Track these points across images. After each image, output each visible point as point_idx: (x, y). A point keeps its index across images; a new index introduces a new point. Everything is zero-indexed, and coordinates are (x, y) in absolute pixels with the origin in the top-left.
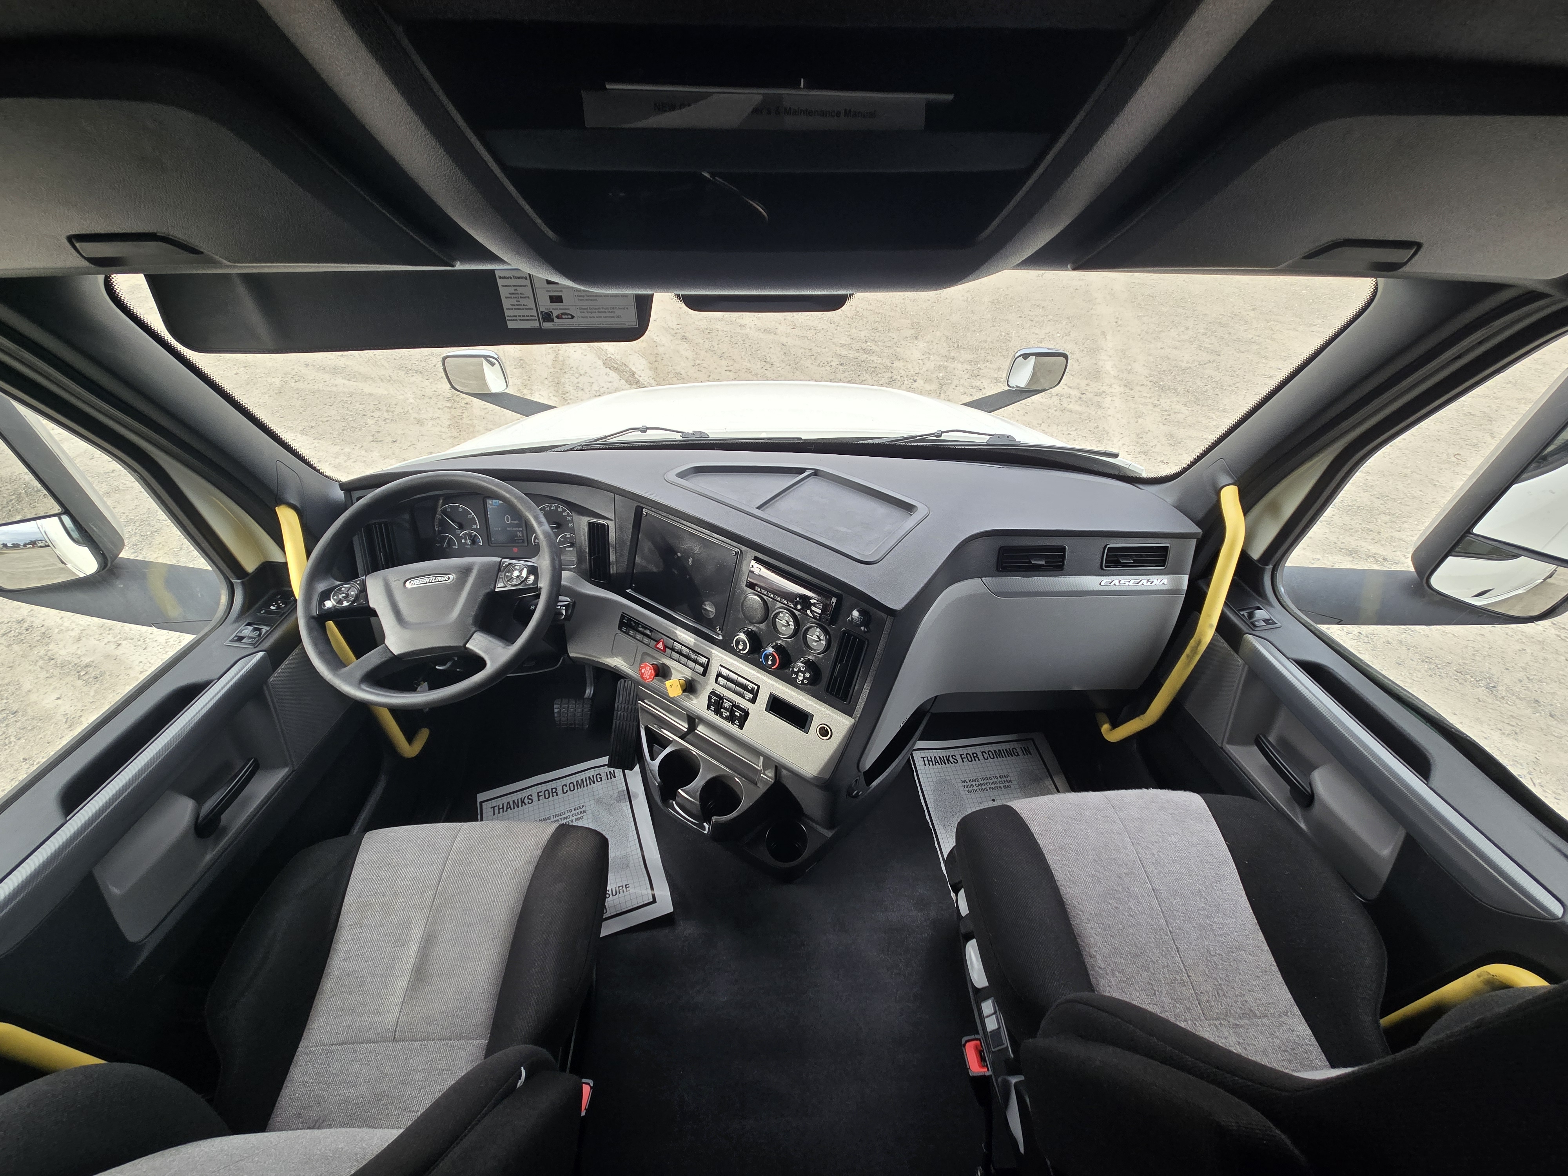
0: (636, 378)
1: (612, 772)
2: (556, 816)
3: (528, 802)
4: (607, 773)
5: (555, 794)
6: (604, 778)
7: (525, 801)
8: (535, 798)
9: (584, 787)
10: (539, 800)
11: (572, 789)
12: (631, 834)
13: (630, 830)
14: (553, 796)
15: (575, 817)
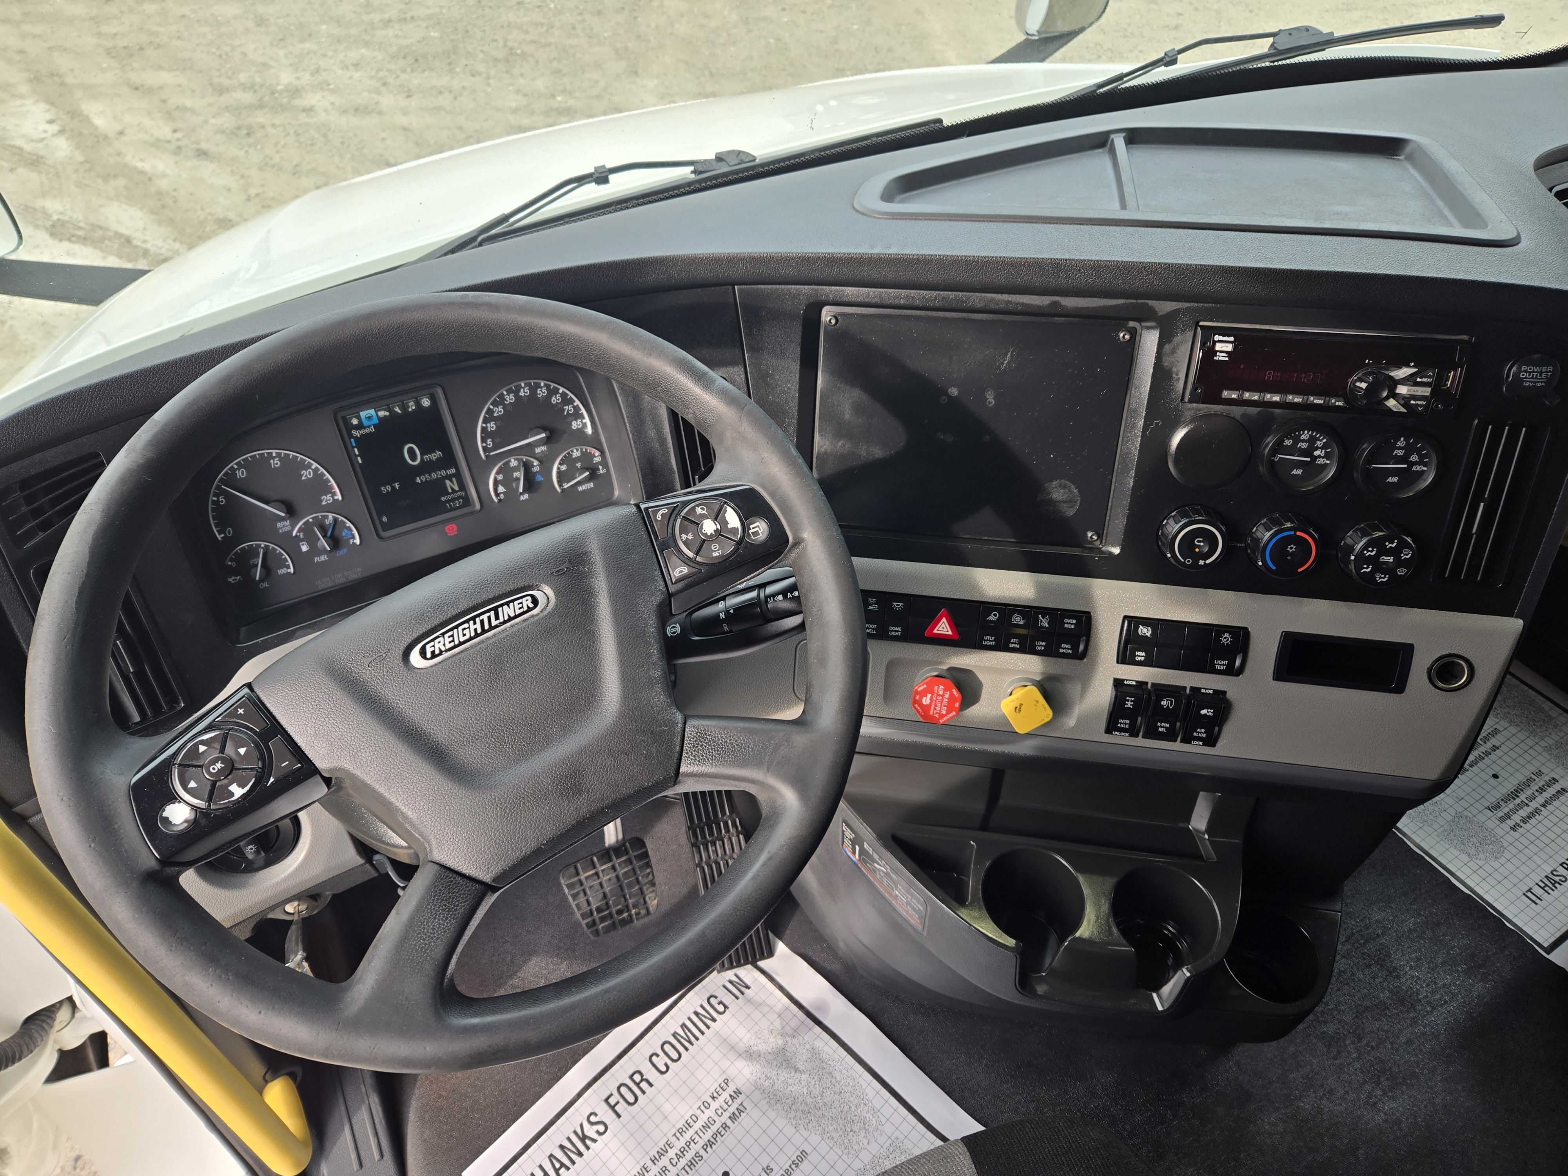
0: (136, 247)
1: (734, 979)
2: (681, 1132)
3: (598, 1132)
4: (724, 986)
5: (644, 1085)
6: (728, 999)
7: (587, 1133)
8: (606, 1115)
9: (697, 1039)
10: (619, 1116)
11: (675, 1056)
12: (870, 1093)
13: (864, 1085)
14: (644, 1092)
15: (726, 1115)
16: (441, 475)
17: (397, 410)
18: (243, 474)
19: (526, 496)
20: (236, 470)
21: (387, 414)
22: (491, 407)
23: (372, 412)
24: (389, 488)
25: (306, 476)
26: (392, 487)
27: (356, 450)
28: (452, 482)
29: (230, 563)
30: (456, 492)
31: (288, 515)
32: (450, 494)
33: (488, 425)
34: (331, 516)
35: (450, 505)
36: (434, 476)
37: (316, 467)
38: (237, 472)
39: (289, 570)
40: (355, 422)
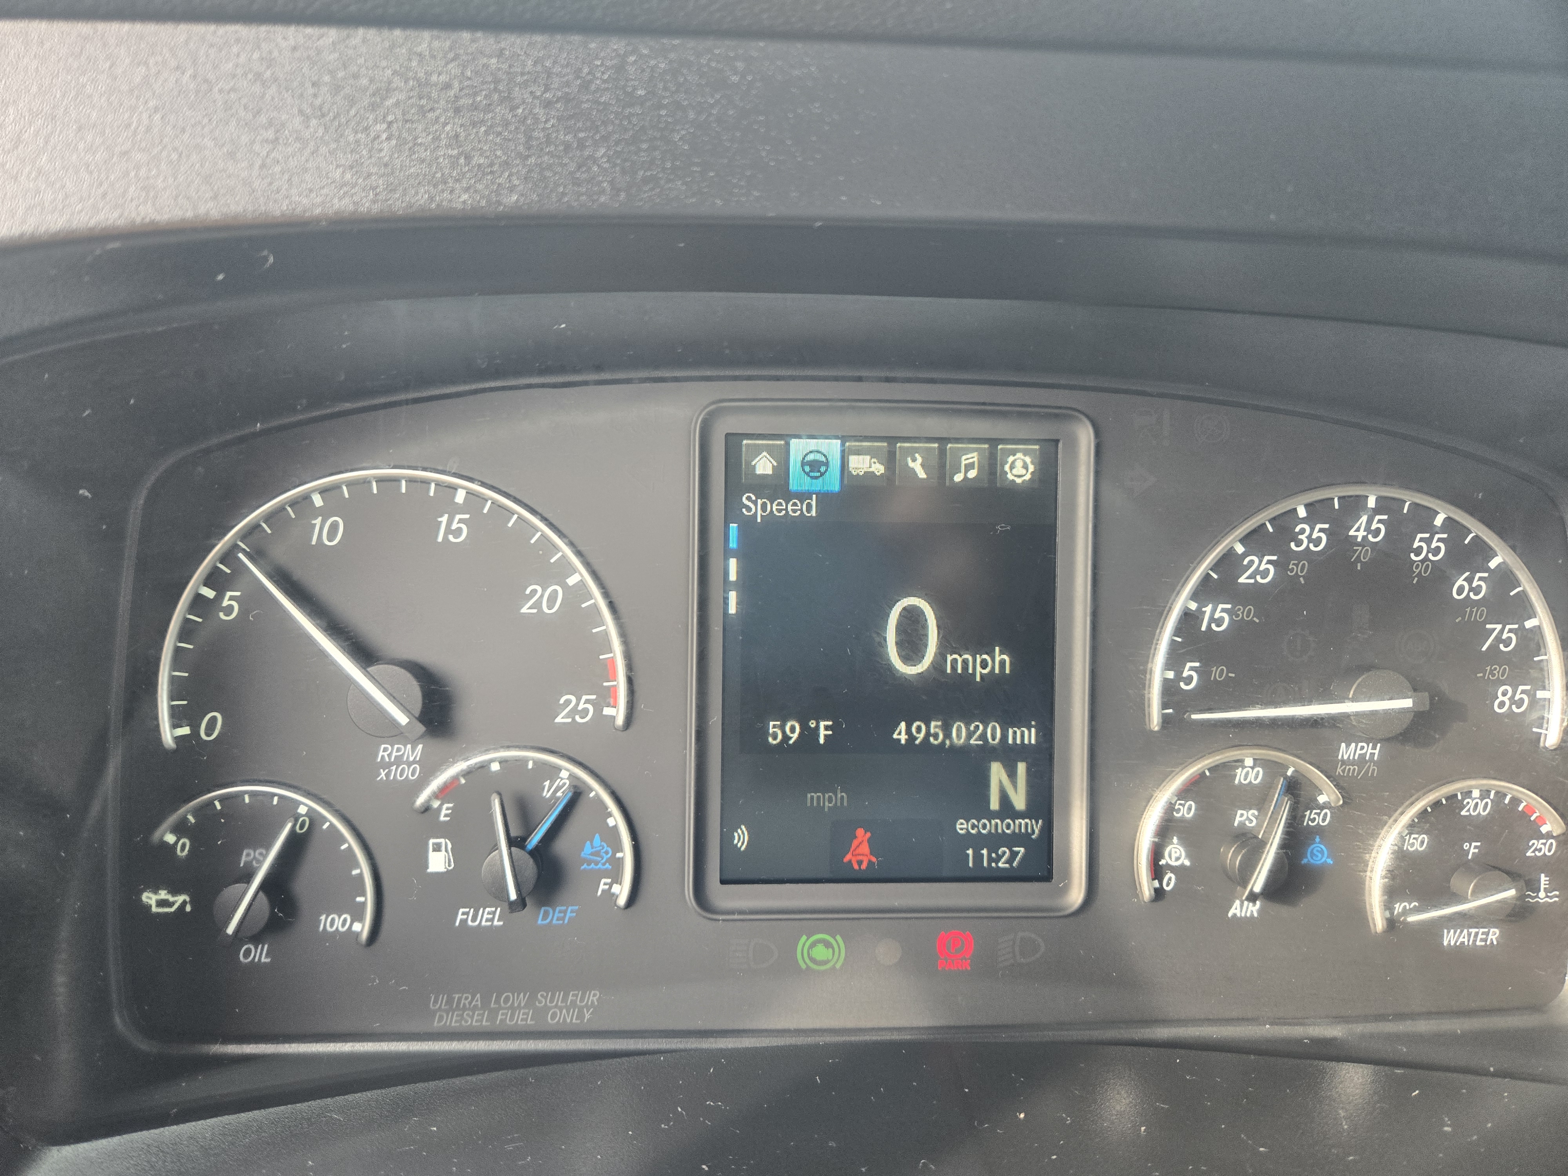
16: (983, 737)
17: (916, 465)
18: (332, 535)
19: (1253, 909)
20: (317, 512)
21: (879, 469)
22: (1240, 549)
23: (832, 448)
24: (793, 730)
25: (538, 605)
26: (804, 727)
27: (733, 563)
28: (1012, 774)
29: (170, 838)
30: (1016, 815)
31: (421, 728)
32: (991, 815)
33: (1208, 609)
34: (567, 771)
35: (978, 857)
36: (959, 734)
37: (582, 583)
38: (318, 521)
39: (357, 927)
40: (764, 466)
